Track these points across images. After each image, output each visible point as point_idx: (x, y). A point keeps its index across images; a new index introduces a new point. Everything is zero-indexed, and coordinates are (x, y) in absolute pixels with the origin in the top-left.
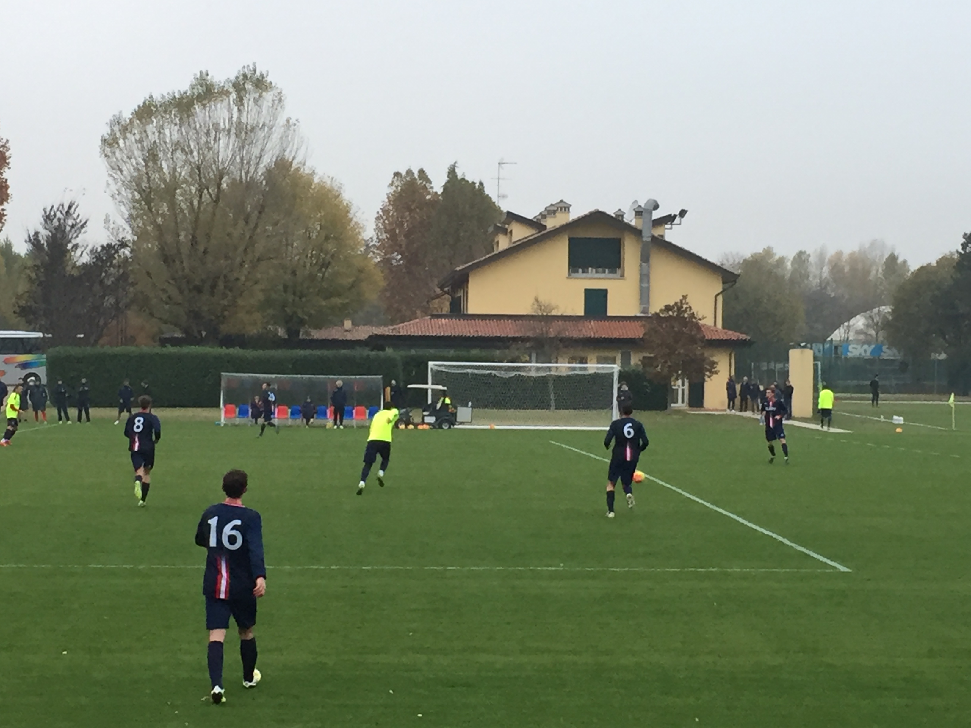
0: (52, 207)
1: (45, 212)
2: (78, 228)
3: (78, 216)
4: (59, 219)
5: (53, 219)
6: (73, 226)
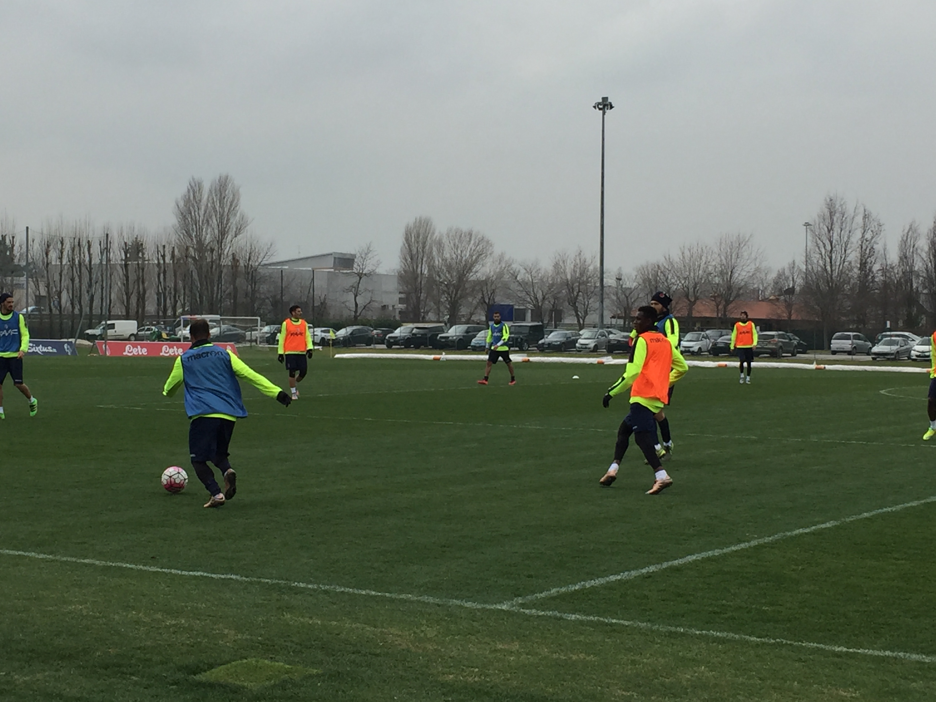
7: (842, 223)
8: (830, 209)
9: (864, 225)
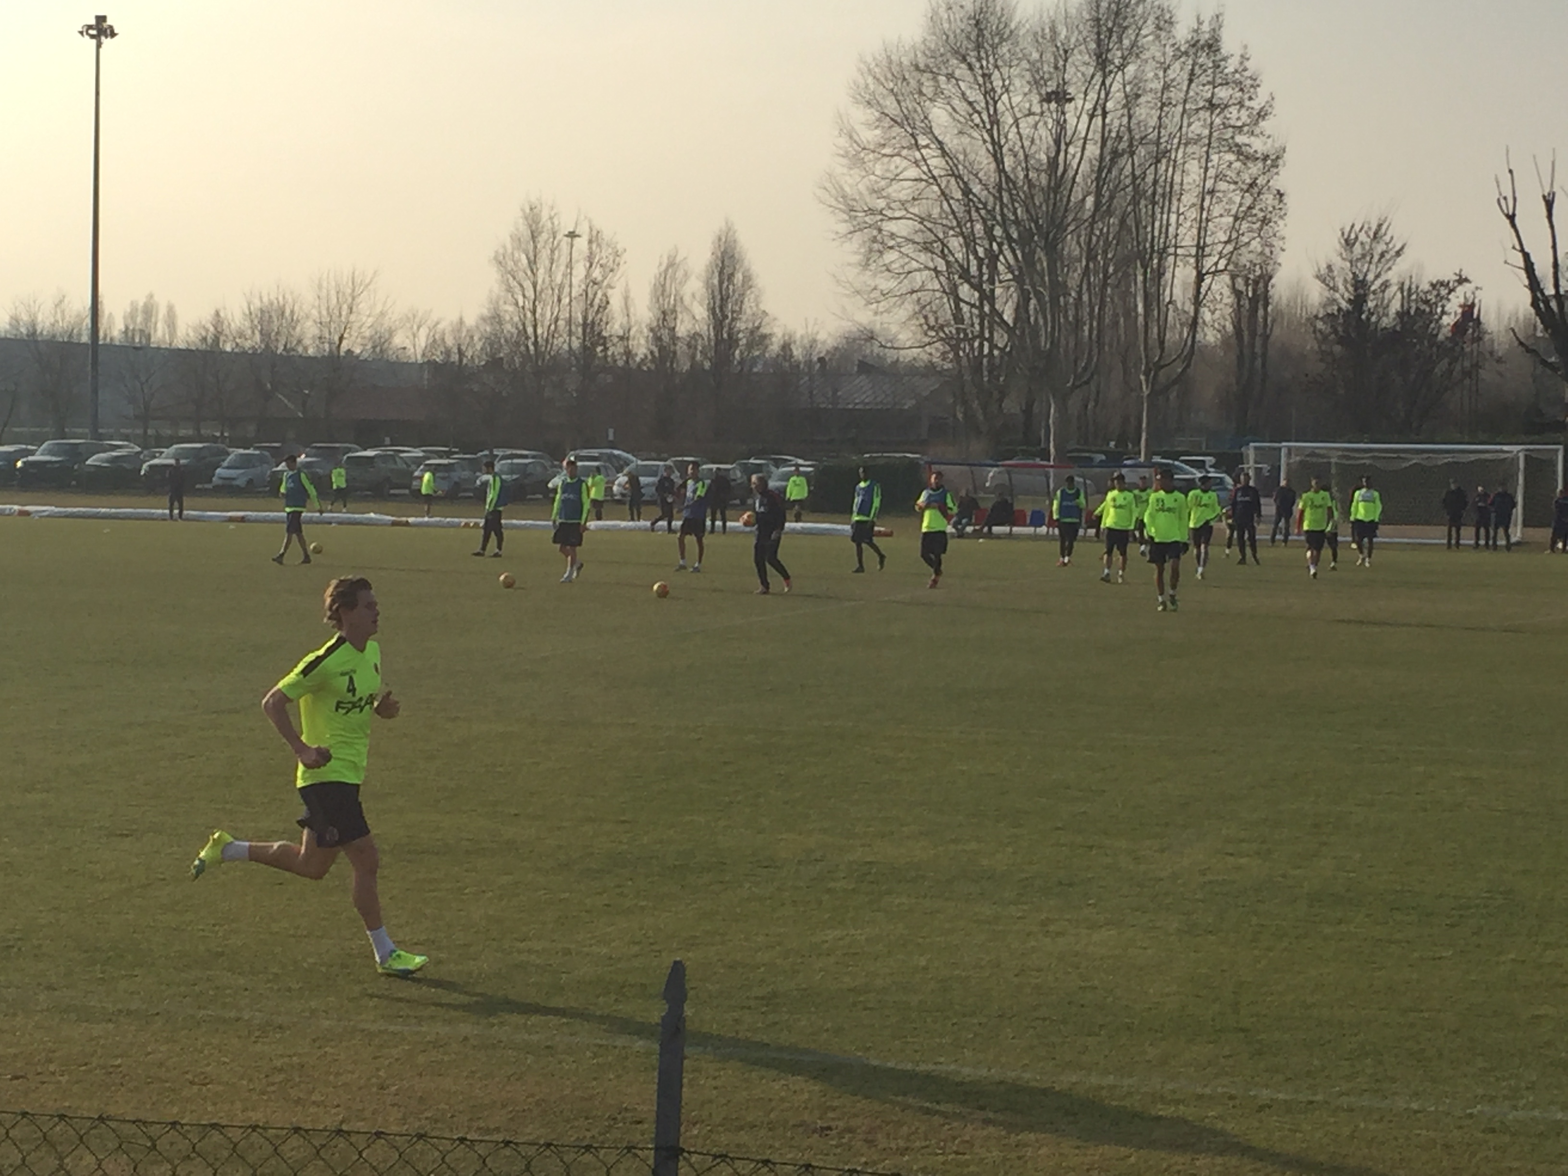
0: (1353, 226)
1: (1343, 234)
2: (1392, 257)
3: (1392, 238)
4: (1362, 243)
5: (1354, 244)
6: (1382, 255)
7: (552, 251)
8: (530, 226)
9: (591, 253)
